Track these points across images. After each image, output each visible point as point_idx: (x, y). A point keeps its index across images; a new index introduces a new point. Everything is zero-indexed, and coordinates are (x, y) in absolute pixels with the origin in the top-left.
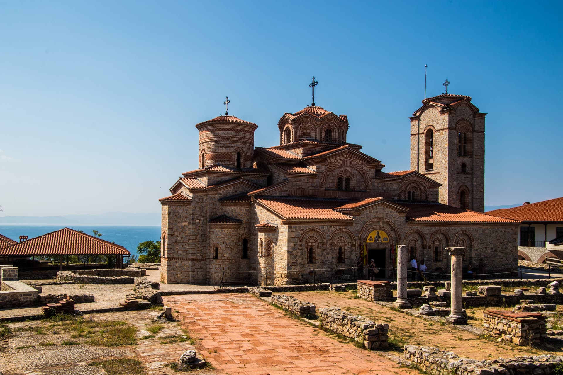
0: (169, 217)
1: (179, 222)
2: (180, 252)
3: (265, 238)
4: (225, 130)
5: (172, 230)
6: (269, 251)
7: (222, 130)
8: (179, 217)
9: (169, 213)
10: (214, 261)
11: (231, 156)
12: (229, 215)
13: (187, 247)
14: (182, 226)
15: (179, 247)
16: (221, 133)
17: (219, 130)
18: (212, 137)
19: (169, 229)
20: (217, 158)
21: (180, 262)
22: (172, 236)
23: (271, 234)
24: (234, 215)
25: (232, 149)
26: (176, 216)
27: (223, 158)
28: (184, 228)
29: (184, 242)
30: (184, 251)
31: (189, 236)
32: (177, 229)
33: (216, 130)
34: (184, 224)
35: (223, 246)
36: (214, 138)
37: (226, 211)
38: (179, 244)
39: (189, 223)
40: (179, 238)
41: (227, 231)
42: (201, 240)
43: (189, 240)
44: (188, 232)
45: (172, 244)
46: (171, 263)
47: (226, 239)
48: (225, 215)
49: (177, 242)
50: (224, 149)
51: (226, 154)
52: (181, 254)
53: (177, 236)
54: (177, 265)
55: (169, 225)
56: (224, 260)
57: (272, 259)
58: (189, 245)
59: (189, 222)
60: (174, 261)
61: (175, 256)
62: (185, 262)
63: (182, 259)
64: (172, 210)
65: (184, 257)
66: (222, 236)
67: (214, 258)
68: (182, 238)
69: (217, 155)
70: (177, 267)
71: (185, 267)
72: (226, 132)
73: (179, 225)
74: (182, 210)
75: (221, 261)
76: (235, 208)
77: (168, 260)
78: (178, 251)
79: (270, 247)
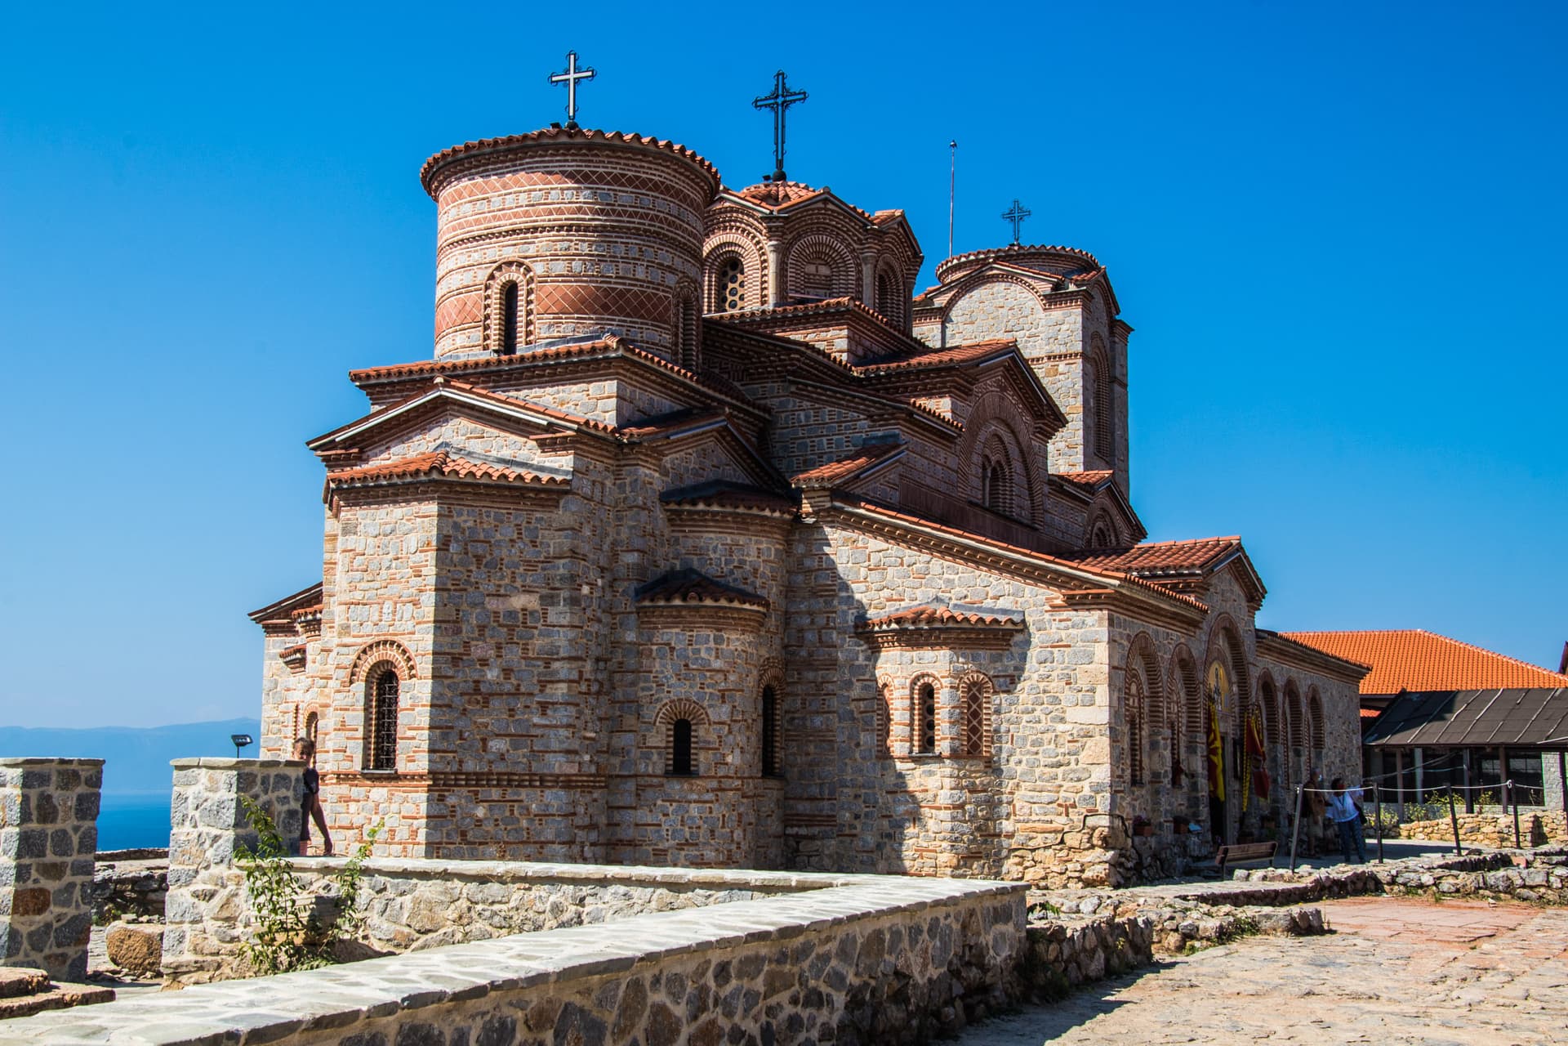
0: (440, 562)
1: (492, 589)
2: (497, 745)
3: (957, 675)
4: (644, 183)
5: (458, 631)
6: (974, 730)
7: (630, 181)
8: (495, 565)
9: (443, 545)
10: (676, 787)
11: (667, 309)
12: (711, 571)
13: (536, 720)
14: (511, 614)
15: (492, 717)
16: (626, 196)
17: (616, 180)
18: (579, 210)
19: (442, 624)
20: (605, 308)
21: (495, 793)
22: (456, 660)
23: (984, 654)
24: (738, 574)
25: (671, 280)
26: (479, 559)
27: (635, 313)
28: (517, 626)
29: (516, 693)
30: (517, 739)
31: (547, 664)
32: (482, 628)
33: (601, 178)
34: (518, 602)
35: (722, 712)
36: (596, 212)
37: (699, 551)
38: (495, 703)
39: (548, 600)
40: (492, 674)
41: (736, 641)
42: (595, 688)
43: (543, 684)
44: (538, 643)
45: (458, 702)
46: (452, 800)
47: (732, 677)
48: (692, 571)
49: (480, 694)
50: (641, 273)
51: (649, 298)
52: (502, 758)
53: (484, 662)
54: (480, 812)
55: (440, 606)
56: (727, 783)
57: (993, 767)
58: (544, 707)
59: (545, 591)
60: (464, 791)
61: (471, 766)
62: (523, 794)
63: (508, 781)
64: (456, 526)
65: (519, 769)
66: (717, 664)
67: (667, 774)
68: (507, 672)
69: (607, 292)
70: (479, 823)
71: (524, 823)
72: (648, 198)
73: (492, 604)
74: (507, 532)
75: (714, 784)
76: (742, 540)
77: (430, 789)
78: (484, 740)
79: (976, 715)
